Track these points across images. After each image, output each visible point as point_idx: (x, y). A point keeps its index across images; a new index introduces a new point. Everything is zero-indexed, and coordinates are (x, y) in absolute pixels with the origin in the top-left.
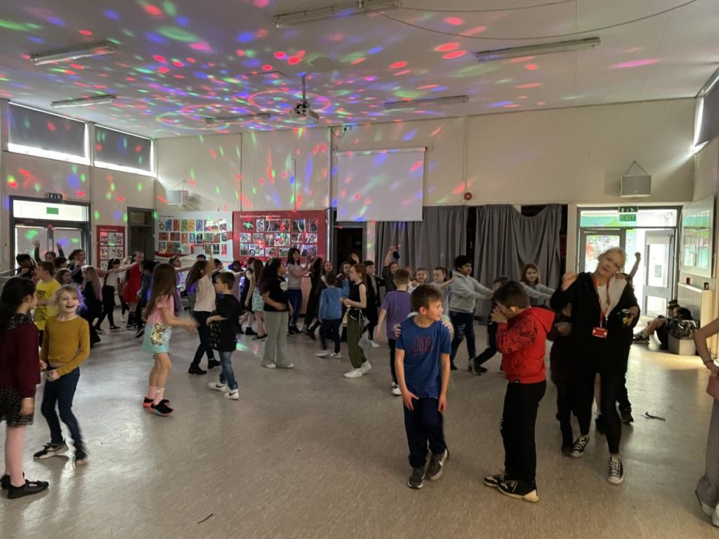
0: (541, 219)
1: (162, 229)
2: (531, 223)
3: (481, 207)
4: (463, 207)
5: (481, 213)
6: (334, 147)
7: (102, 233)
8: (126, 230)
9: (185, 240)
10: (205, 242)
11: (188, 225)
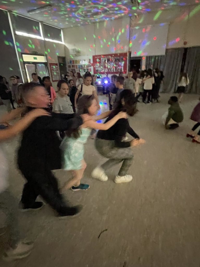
1: (68, 64)
3: (190, 48)
4: (182, 48)
7: (51, 66)
8: (58, 65)
9: (77, 67)
10: (83, 68)
11: (77, 62)
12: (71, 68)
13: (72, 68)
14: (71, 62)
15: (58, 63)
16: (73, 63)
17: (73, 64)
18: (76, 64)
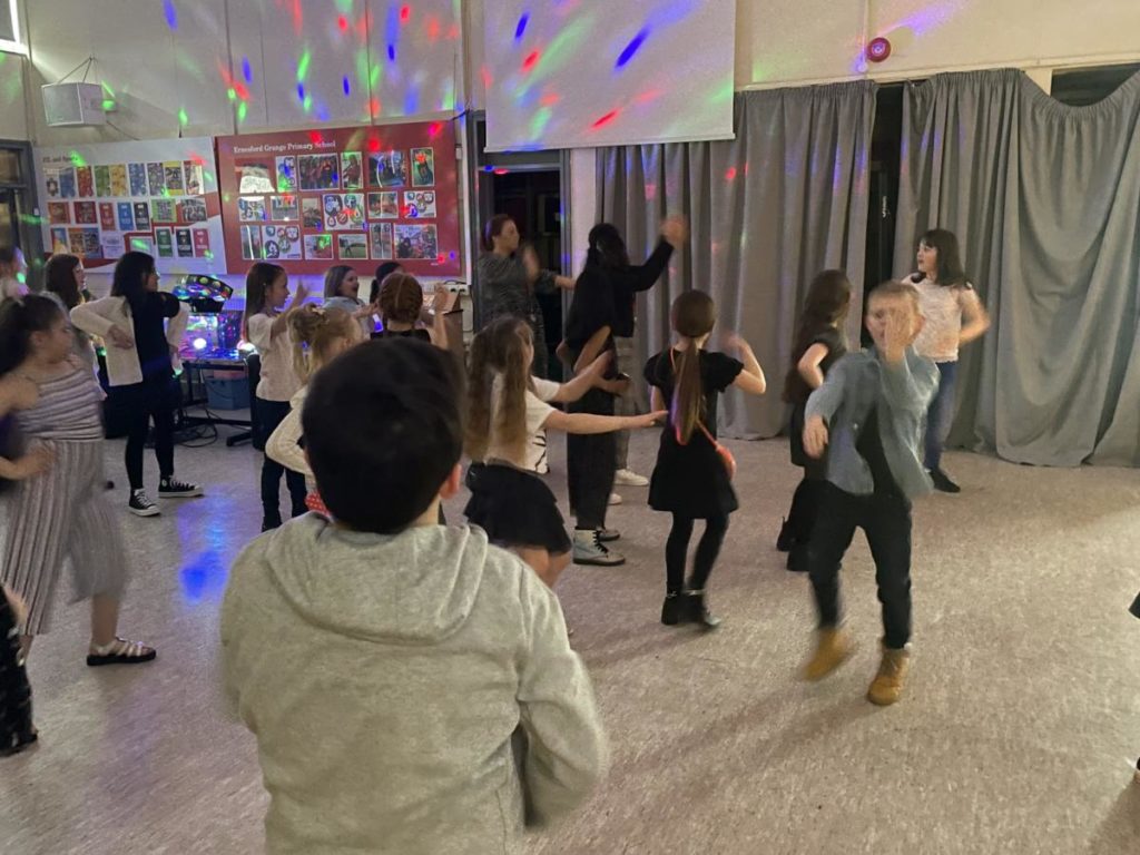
0: (1119, 112)
1: (53, 193)
2: (1085, 128)
3: (919, 82)
4: (860, 86)
5: (919, 101)
9: (109, 222)
10: (154, 225)
11: (112, 179)
12: (66, 226)
13: (73, 224)
14: (67, 180)
16: (86, 188)
17: (82, 195)
18: (106, 199)
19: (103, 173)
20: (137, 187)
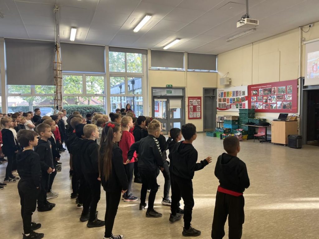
1: (219, 97)
6: (303, 39)
7: (190, 100)
8: (202, 98)
9: (228, 102)
10: (236, 102)
11: (229, 94)
12: (221, 103)
15: (203, 96)
19: (228, 93)
20: (233, 95)
